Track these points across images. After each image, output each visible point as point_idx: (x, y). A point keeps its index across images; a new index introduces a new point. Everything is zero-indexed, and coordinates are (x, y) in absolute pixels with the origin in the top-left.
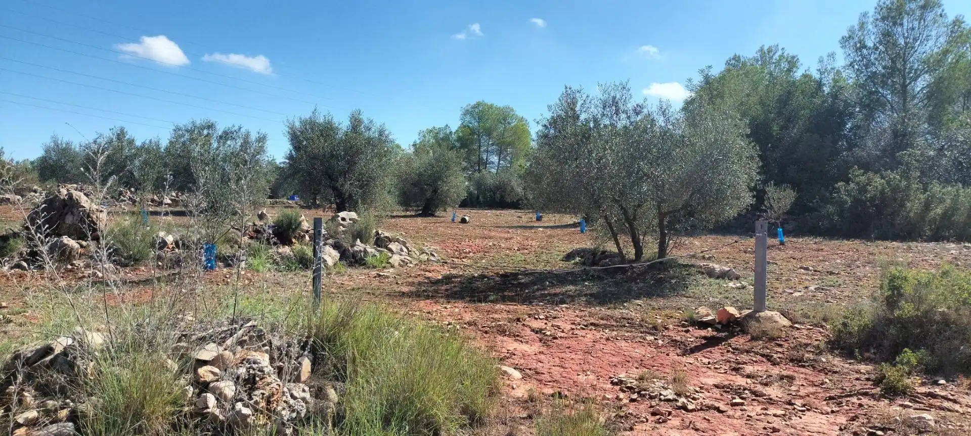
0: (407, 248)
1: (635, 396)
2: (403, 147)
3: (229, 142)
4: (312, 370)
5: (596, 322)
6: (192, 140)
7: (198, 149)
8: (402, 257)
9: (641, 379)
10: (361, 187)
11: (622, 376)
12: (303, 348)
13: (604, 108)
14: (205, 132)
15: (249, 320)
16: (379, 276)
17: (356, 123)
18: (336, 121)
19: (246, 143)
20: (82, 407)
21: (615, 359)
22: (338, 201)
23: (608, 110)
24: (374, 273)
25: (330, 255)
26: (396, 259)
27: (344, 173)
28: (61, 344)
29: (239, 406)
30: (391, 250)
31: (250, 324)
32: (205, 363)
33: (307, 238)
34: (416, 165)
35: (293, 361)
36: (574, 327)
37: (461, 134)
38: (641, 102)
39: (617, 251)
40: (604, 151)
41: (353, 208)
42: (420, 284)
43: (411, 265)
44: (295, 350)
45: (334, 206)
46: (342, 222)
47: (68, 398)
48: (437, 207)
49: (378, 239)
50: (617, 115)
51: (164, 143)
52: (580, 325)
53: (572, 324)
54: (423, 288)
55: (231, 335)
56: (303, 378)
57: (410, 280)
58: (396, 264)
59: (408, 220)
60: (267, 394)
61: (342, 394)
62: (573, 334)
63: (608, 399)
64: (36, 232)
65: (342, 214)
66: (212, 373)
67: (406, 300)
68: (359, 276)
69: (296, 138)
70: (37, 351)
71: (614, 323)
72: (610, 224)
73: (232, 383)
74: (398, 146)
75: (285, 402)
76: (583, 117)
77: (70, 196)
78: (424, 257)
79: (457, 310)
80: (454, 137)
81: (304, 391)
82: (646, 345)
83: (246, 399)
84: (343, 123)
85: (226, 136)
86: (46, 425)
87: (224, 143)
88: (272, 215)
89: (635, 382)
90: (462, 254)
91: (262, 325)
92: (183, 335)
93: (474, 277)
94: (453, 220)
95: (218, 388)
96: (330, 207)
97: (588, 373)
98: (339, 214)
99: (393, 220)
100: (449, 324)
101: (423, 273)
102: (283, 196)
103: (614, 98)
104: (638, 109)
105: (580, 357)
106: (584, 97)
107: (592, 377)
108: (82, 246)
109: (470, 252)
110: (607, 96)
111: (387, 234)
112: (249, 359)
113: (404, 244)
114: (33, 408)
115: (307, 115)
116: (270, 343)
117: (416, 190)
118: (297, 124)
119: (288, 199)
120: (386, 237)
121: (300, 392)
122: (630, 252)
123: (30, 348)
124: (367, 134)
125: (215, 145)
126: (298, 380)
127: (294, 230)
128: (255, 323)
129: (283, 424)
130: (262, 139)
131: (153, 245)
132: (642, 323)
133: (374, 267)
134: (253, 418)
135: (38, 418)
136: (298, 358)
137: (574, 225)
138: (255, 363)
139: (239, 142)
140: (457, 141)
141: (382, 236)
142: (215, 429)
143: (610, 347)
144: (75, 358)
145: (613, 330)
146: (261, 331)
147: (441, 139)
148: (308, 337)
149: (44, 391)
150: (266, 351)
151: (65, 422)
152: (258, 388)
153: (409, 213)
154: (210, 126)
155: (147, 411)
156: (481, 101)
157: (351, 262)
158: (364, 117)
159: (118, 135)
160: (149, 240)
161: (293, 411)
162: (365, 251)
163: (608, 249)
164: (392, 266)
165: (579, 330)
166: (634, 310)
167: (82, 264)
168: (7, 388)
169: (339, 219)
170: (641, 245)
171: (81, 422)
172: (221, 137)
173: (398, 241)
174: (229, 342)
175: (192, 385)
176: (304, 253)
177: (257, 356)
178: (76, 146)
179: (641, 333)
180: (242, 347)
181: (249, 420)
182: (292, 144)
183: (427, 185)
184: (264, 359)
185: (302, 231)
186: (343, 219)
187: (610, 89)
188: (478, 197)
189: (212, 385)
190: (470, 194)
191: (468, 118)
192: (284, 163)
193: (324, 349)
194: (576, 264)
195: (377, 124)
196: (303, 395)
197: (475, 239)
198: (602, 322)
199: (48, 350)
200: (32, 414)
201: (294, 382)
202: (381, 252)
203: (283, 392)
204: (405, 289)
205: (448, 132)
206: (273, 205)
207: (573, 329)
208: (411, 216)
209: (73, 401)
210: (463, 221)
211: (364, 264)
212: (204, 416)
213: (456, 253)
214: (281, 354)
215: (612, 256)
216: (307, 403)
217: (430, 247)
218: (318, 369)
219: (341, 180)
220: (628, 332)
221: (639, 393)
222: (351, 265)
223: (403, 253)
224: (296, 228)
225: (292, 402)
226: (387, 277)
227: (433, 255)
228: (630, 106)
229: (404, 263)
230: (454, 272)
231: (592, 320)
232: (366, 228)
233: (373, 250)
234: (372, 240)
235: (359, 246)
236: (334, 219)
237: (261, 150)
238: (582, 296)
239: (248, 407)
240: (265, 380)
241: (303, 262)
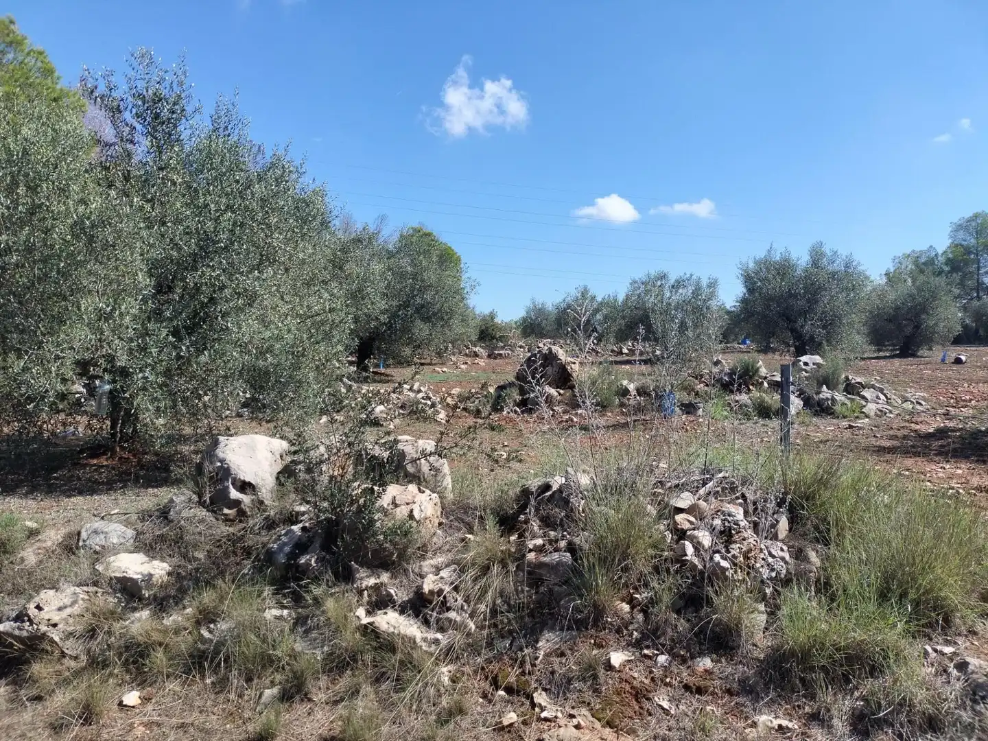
0: (886, 396)
2: (872, 278)
3: (680, 291)
4: (790, 529)
6: (647, 292)
7: (652, 299)
8: (879, 406)
10: (824, 327)
12: (779, 505)
14: (659, 283)
15: (720, 471)
16: (851, 427)
17: (817, 256)
18: (794, 256)
19: (697, 290)
20: (577, 540)
22: (797, 344)
24: (845, 423)
25: (796, 403)
26: (871, 408)
27: (804, 313)
28: (557, 481)
29: (717, 557)
30: (864, 398)
31: (721, 475)
32: (680, 510)
33: (766, 384)
34: (891, 296)
35: (770, 518)
37: (950, 256)
41: (816, 348)
42: (905, 437)
43: (891, 416)
44: (771, 506)
45: (792, 349)
46: (804, 367)
47: (566, 531)
48: (919, 346)
49: (848, 385)
51: (621, 298)
54: (910, 443)
55: (704, 484)
56: (781, 536)
57: (891, 432)
58: (872, 414)
59: (882, 362)
60: (744, 549)
61: (826, 558)
64: (536, 384)
65: (804, 358)
66: (689, 521)
67: (888, 457)
68: (825, 427)
69: (750, 281)
70: (540, 486)
73: (707, 533)
74: (867, 278)
75: (763, 559)
77: (549, 349)
78: (908, 406)
79: (960, 472)
80: (942, 259)
81: (782, 550)
83: (723, 551)
84: (801, 258)
85: (677, 285)
86: (551, 552)
87: (677, 292)
88: (728, 362)
90: (959, 403)
91: (733, 477)
92: (659, 482)
93: (980, 431)
94: (943, 361)
95: (696, 537)
96: (788, 351)
98: (801, 358)
99: (863, 363)
100: (952, 488)
101: (907, 424)
102: (734, 340)
108: (560, 394)
109: (970, 400)
111: (859, 380)
112: (723, 511)
113: (881, 391)
114: (539, 537)
115: (761, 254)
116: (743, 496)
117: (892, 326)
118: (751, 265)
119: (738, 343)
120: (859, 383)
121: (779, 551)
123: (534, 484)
124: (830, 268)
125: (668, 295)
126: (775, 537)
127: (751, 377)
128: (727, 475)
129: (762, 582)
130: (713, 284)
131: (617, 393)
133: (845, 417)
134: (731, 571)
135: (543, 546)
136: (774, 514)
138: (729, 516)
139: (690, 290)
140: (946, 264)
141: (853, 381)
142: (694, 577)
144: (569, 495)
146: (733, 483)
147: (924, 265)
148: (786, 493)
149: (547, 522)
150: (740, 505)
151: (565, 551)
152: (735, 542)
153: (881, 354)
154: (663, 277)
155: (632, 551)
156: (979, 210)
157: (817, 411)
158: (827, 250)
159: (582, 293)
160: (614, 388)
161: (773, 570)
162: (833, 400)
164: (867, 416)
167: (560, 410)
168: (518, 517)
169: (801, 363)
171: (579, 553)
172: (673, 287)
173: (873, 387)
174: (702, 491)
175: (671, 532)
176: (763, 401)
177: (731, 508)
178: (550, 306)
180: (716, 499)
181: (727, 573)
182: (746, 286)
183: (906, 320)
184: (738, 513)
185: (760, 377)
186: (806, 364)
188: (977, 331)
189: (689, 533)
190: (965, 327)
191: (961, 235)
192: (735, 306)
193: (803, 508)
195: (843, 252)
196: (781, 554)
197: (977, 383)
199: (547, 487)
200: (539, 542)
201: (771, 539)
202: (852, 400)
203: (761, 549)
204: (887, 444)
205: (933, 254)
206: (724, 351)
208: (885, 358)
209: (569, 534)
210: (958, 361)
211: (832, 414)
212: (684, 563)
213: (952, 401)
214: (756, 509)
216: (786, 563)
217: (914, 394)
218: (797, 529)
219: (801, 321)
222: (816, 414)
223: (880, 402)
224: (754, 375)
225: (770, 560)
226: (860, 428)
227: (920, 404)
229: (881, 413)
230: (951, 424)
232: (833, 373)
233: (843, 398)
234: (842, 387)
235: (826, 393)
236: (795, 364)
237: (712, 296)
239: (726, 560)
240: (742, 534)
241: (764, 412)
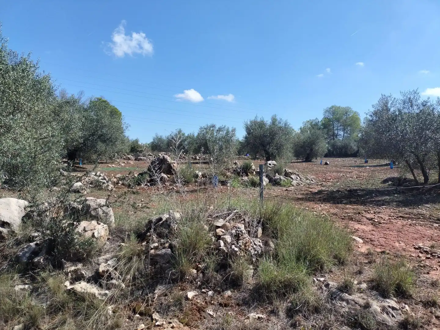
0: (300, 178)
1: (429, 256)
2: (295, 130)
3: (221, 133)
4: (263, 233)
5: (403, 215)
6: (207, 132)
7: (209, 136)
8: (297, 182)
9: (432, 247)
10: (277, 149)
11: (421, 245)
12: (258, 223)
13: (404, 104)
14: (212, 129)
15: (235, 210)
16: (287, 190)
17: (274, 120)
18: (265, 120)
19: (228, 132)
20: (173, 243)
21: (415, 235)
22: (267, 156)
23: (406, 105)
24: (285, 189)
25: (265, 181)
26: (294, 182)
27: (269, 143)
28: (165, 217)
29: (233, 247)
30: (292, 178)
31: (235, 211)
32: (218, 227)
33: (254, 173)
34: (302, 137)
35: (254, 229)
36: (390, 218)
37: (323, 122)
38: (426, 99)
39: (413, 178)
40: (405, 126)
41: (274, 158)
42: (307, 194)
43: (302, 185)
44: (255, 224)
45: (265, 158)
46: (269, 166)
47: (168, 239)
48: (312, 158)
49: (286, 173)
50: (412, 107)
51: (196, 134)
52: (393, 217)
53: (389, 216)
54: (309, 196)
55: (228, 215)
56: (259, 236)
57: (302, 192)
58: (295, 185)
59: (299, 164)
60: (244, 242)
61: (277, 245)
62: (390, 221)
63: (413, 257)
64: (155, 172)
65: (269, 162)
66: (222, 231)
67: (301, 202)
68: (277, 190)
69: (248, 130)
70: (157, 219)
71: (414, 217)
72: (409, 165)
73: (229, 236)
74: (293, 130)
75: (252, 246)
76: (392, 109)
77: (164, 157)
78: (308, 181)
79: (326, 207)
80: (320, 124)
81: (259, 242)
82: (434, 229)
83: (236, 244)
84: (268, 121)
85: (220, 130)
86: (161, 249)
87: (219, 133)
88: (240, 163)
89: (429, 249)
90: (327, 180)
91: (240, 212)
92: (210, 215)
93: (334, 191)
94: (321, 163)
95: (224, 238)
97: (400, 242)
98: (268, 162)
99: (292, 164)
100: (324, 214)
101: (308, 189)
102: (242, 154)
103: (410, 98)
104: (425, 103)
105: (395, 234)
106: (393, 99)
107: (402, 244)
108: (168, 177)
109: (331, 179)
110: (406, 97)
111: (290, 171)
112: (236, 227)
113: (298, 175)
114: (156, 242)
115: (253, 119)
116: (244, 220)
117: (302, 150)
118: (249, 123)
119: (244, 156)
120: (290, 172)
121: (258, 243)
122: (422, 178)
123: (154, 218)
124: (279, 125)
125: (215, 134)
126: (257, 237)
127: (249, 170)
128: (238, 211)
129: (251, 256)
130: (234, 130)
131: (194, 177)
132: (430, 217)
133: (285, 186)
134: (239, 252)
135: (158, 246)
136: (256, 227)
137: (386, 165)
138: (239, 228)
139: (225, 132)
140: (322, 125)
141: (288, 172)
142: (224, 256)
143: (412, 229)
144: (170, 223)
145: (414, 220)
146: (240, 214)
147: (314, 125)
148: (261, 218)
149: (160, 236)
150: (243, 223)
151: (168, 248)
152: (241, 240)
153: (299, 161)
154: (213, 126)
155: (198, 246)
156: (334, 105)
157: (274, 184)
158: (278, 118)
159: (179, 132)
160: (192, 174)
161: (255, 251)
162: (280, 179)
163: (408, 177)
164: (293, 186)
165: (393, 219)
166: (425, 210)
167: (168, 184)
168: (147, 234)
169: (268, 164)
170: (428, 175)
171: (174, 249)
172: (218, 131)
173: (295, 174)
174: (228, 218)
175: (214, 237)
176: (253, 180)
177: (239, 225)
178: (164, 138)
179: (430, 222)
180: (233, 221)
181: (237, 253)
182: (247, 132)
183: (307, 147)
184: (242, 227)
185: (252, 169)
186: (270, 164)
187: (407, 94)
188: (333, 152)
189: (222, 237)
190: (329, 150)
191: (327, 114)
192: (243, 140)
193: (267, 224)
194: (389, 185)
195: (284, 119)
196: (259, 244)
197: (333, 172)
198: (406, 216)
199: (161, 219)
200: (156, 244)
201: (255, 238)
202: (287, 179)
203: (251, 242)
204: (300, 196)
205: (317, 121)
206: (239, 159)
207: (390, 219)
208: (300, 162)
209: (170, 240)
210: (326, 164)
211: (280, 185)
212: (219, 250)
213: (324, 179)
214: (249, 225)
215: (410, 181)
216: (261, 247)
217: (310, 177)
218: (265, 233)
219: (268, 147)
220: (422, 221)
221: (431, 254)
222: (274, 185)
223: (298, 180)
224: (250, 169)
225: (255, 246)
226: (291, 191)
227: (313, 181)
228: (420, 102)
229: (298, 184)
230: (323, 189)
231: (400, 215)
232: (280, 168)
233: (284, 179)
234: (283, 174)
235: (277, 176)
236: (266, 164)
237: (234, 135)
238: (394, 202)
239: (237, 247)
240: (244, 236)
241: (253, 184)
